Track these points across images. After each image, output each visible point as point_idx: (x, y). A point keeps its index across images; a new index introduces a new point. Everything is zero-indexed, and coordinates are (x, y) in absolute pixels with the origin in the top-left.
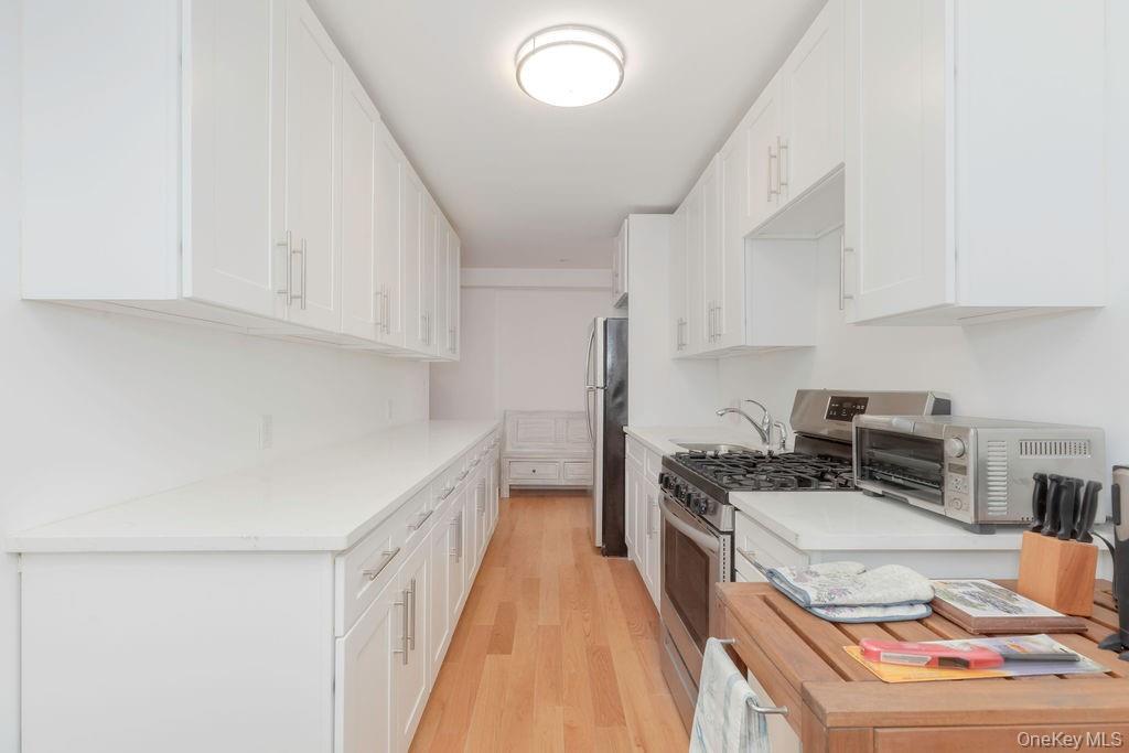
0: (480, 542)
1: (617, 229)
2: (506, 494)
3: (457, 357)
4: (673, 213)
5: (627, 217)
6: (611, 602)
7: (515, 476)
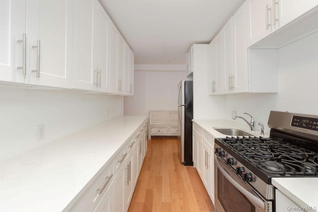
0: (140, 163)
1: (189, 49)
2: (150, 138)
3: (133, 94)
4: (209, 44)
5: (192, 45)
6: (190, 189)
7: (153, 133)
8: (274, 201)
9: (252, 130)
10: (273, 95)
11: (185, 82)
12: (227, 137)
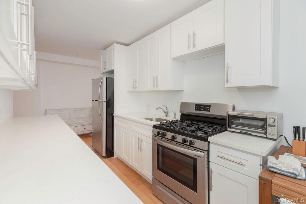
4: (128, 46)
5: (113, 44)
8: (208, 151)
9: (167, 116)
10: (181, 91)
11: (106, 78)
12: (161, 123)
